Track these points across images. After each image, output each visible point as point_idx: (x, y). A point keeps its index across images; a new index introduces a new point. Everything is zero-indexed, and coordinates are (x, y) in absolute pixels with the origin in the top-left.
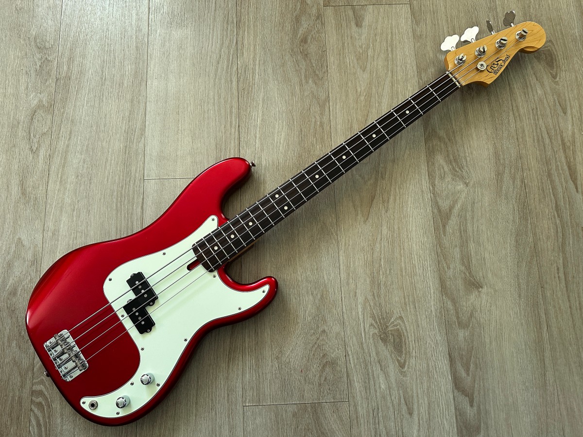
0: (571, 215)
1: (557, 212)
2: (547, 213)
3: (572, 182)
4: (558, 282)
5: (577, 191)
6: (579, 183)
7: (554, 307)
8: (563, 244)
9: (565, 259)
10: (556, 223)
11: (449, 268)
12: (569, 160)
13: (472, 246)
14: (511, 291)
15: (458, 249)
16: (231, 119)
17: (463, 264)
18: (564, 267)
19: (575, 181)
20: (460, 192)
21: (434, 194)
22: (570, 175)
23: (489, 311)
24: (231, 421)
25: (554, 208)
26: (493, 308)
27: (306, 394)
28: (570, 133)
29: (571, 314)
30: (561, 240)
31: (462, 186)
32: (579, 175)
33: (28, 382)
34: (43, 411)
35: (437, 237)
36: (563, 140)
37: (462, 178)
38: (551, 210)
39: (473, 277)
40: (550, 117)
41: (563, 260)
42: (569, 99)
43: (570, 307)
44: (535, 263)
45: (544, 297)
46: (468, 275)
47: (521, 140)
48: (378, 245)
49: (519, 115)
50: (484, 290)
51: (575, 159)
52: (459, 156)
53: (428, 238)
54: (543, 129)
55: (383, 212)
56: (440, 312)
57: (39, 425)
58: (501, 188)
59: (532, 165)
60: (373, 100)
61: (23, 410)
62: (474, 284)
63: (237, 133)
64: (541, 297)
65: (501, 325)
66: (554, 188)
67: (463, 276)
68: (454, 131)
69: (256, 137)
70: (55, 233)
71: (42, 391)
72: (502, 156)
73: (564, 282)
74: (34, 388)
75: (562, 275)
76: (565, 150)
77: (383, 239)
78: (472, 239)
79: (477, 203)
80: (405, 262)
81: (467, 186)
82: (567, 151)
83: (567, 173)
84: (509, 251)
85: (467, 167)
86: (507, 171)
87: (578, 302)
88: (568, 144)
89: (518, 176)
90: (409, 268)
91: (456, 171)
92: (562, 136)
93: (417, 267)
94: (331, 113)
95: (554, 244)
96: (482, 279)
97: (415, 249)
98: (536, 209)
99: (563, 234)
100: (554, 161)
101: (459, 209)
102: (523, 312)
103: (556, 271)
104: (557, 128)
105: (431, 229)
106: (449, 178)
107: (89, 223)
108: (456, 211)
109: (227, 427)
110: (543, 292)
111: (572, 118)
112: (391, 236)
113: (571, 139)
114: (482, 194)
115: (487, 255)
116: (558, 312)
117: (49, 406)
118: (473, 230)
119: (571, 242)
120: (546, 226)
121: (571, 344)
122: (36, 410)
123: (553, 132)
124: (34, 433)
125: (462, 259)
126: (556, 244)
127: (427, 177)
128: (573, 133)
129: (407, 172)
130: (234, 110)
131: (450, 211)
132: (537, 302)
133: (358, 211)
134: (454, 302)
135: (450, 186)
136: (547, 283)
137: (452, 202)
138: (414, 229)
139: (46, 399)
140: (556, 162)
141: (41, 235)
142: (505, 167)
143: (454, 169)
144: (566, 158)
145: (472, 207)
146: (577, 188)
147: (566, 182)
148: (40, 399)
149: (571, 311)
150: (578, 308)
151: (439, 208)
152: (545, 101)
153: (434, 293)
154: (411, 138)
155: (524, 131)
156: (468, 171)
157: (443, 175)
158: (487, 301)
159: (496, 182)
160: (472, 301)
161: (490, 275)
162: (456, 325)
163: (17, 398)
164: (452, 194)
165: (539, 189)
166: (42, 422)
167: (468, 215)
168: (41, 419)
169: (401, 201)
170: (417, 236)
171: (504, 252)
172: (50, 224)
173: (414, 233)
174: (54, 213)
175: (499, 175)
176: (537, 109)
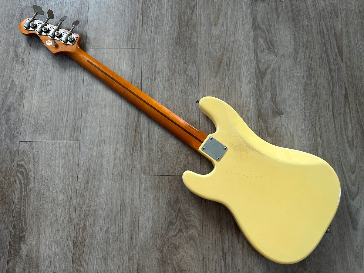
0: (338, 75)
1: (330, 73)
2: (324, 73)
3: (339, 56)
4: (328, 113)
5: (342, 62)
6: (344, 57)
7: (325, 126)
8: (333, 91)
9: (333, 100)
10: (329, 79)
11: (263, 103)
12: (338, 43)
13: (278, 91)
14: (300, 117)
15: (269, 93)
16: (138, 15)
17: (272, 101)
18: (332, 104)
19: (341, 56)
20: (272, 60)
21: (257, 61)
22: (339, 52)
23: (287, 128)
24: (133, 184)
25: (328, 70)
26: (289, 126)
27: (176, 170)
28: (340, 28)
29: (335, 131)
30: (331, 89)
31: (273, 57)
32: (344, 52)
33: (15, 160)
34: (23, 176)
35: (257, 85)
36: (335, 32)
37: (274, 52)
38: (326, 72)
39: (278, 108)
40: (328, 18)
41: (332, 100)
42: (340, 9)
43: (335, 127)
44: (315, 101)
45: (320, 121)
46: (274, 107)
47: (310, 31)
48: (222, 90)
49: (310, 17)
50: (284, 116)
51: (342, 43)
52: (273, 40)
53: (252, 86)
54: (324, 25)
55: (227, 71)
56: (257, 128)
57: (21, 183)
58: (297, 58)
59: (316, 46)
60: (223, 6)
61: (12, 175)
62: (278, 113)
63: (141, 23)
64: (318, 121)
65: (293, 136)
66: (329, 60)
67: (272, 107)
68: (270, 26)
69: (152, 26)
70: (34, 77)
71: (23, 165)
72: (298, 40)
73: (332, 113)
74: (19, 163)
75: (331, 109)
76: (336, 38)
77: (225, 86)
78: (278, 87)
79: (282, 67)
80: (238, 100)
81: (277, 57)
82: (338, 38)
83: (337, 51)
84: (300, 94)
85: (277, 46)
86: (301, 49)
87: (339, 124)
88: (338, 35)
89: (307, 52)
90: (240, 103)
91: (270, 48)
92: (335, 30)
93: (244, 102)
94: (198, 13)
95: (327, 91)
96: (283, 110)
97: (244, 92)
98: (317, 71)
99: (332, 85)
100: (329, 44)
101: (271, 70)
102: (306, 129)
103: (327, 106)
104: (332, 25)
105: (254, 81)
106: (266, 52)
107: (53, 72)
108: (269, 71)
109: (130, 187)
110: (319, 118)
111: (341, 20)
112: (230, 84)
113: (340, 32)
114: (285, 62)
115: (286, 96)
116: (328, 130)
117: (27, 174)
118: (279, 82)
119: (337, 91)
120: (323, 81)
121: (334, 148)
122: (19, 176)
123: (329, 28)
124: (18, 188)
125: (272, 98)
126: (328, 91)
127: (253, 51)
128: (342, 29)
129: (242, 48)
130: (140, 11)
131: (266, 71)
132: (315, 124)
133: (211, 70)
134: (265, 122)
135: (266, 57)
136: (321, 113)
137: (267, 66)
138: (244, 81)
139: (25, 169)
140: (331, 45)
141: (25, 79)
142: (299, 47)
143: (269, 47)
144: (337, 42)
145: (279, 69)
146: (342, 60)
147: (336, 56)
148: (22, 169)
149: (335, 129)
150: (340, 127)
151: (259, 69)
152: (326, 10)
153: (254, 117)
154: (245, 29)
155: (312, 26)
156: (277, 49)
157: (262, 50)
158: (286, 122)
159: (294, 55)
160: (276, 122)
161: (288, 108)
162: (266, 135)
163: (8, 168)
164: (268, 61)
165: (319, 60)
166: (22, 182)
167: (276, 73)
168: (22, 180)
169: (237, 64)
170: (246, 85)
171: (297, 95)
172: (31, 73)
173: (244, 83)
174: (33, 66)
175: (296, 51)
176: (320, 14)
